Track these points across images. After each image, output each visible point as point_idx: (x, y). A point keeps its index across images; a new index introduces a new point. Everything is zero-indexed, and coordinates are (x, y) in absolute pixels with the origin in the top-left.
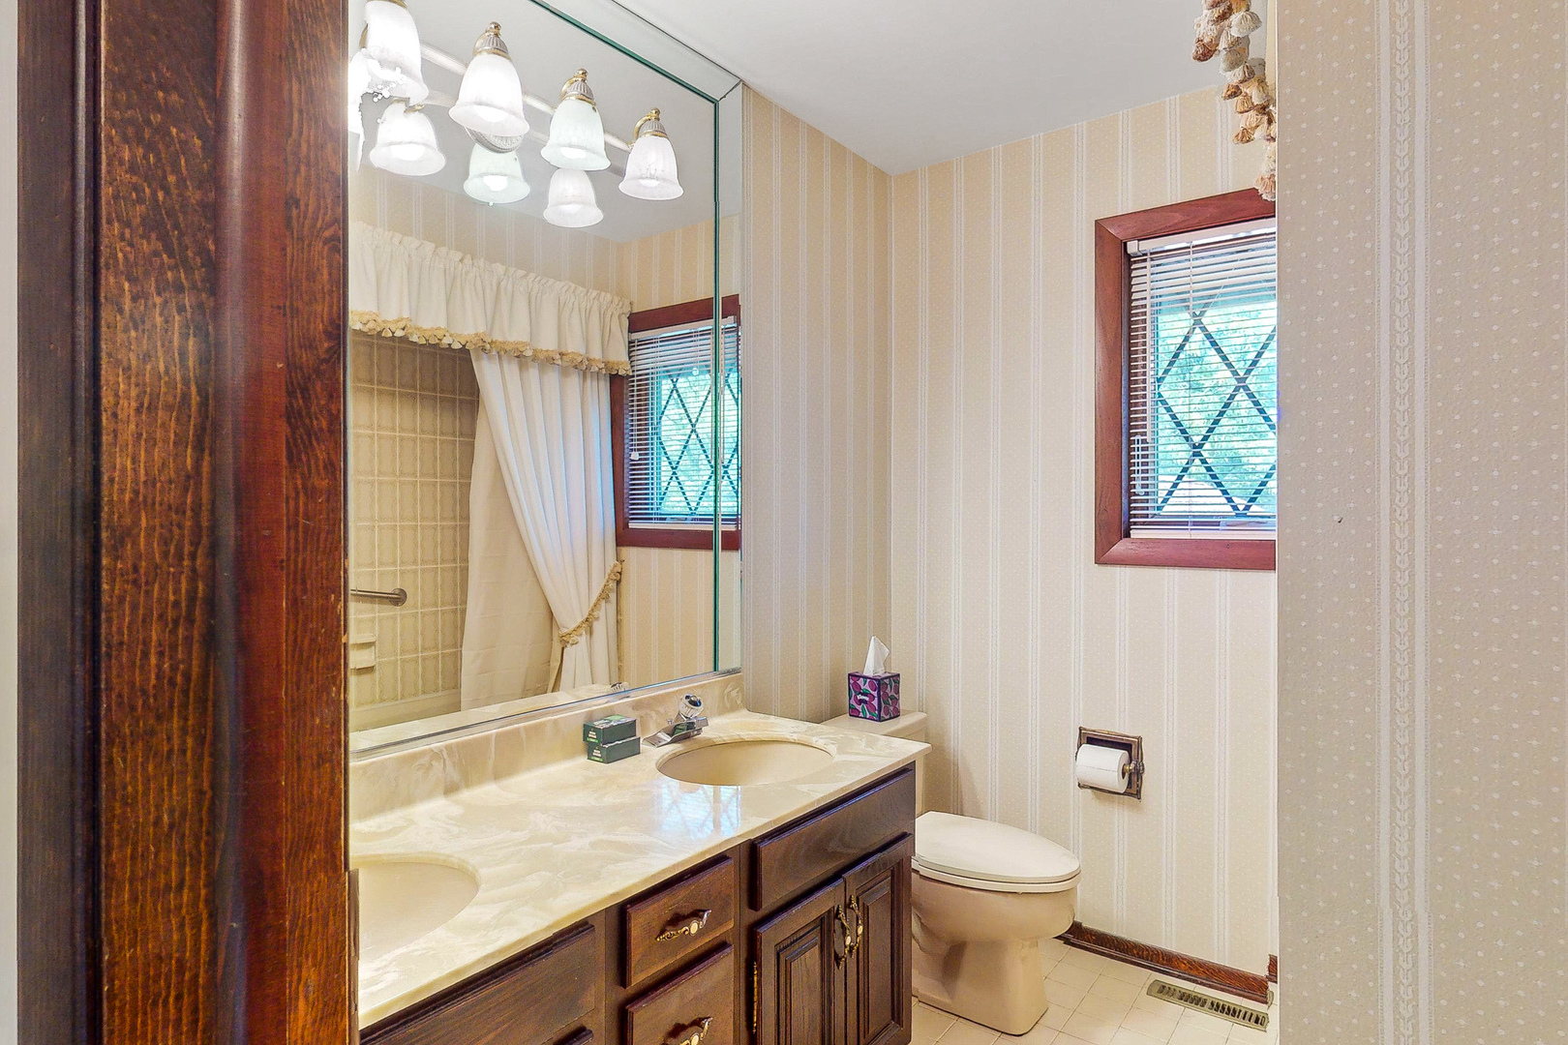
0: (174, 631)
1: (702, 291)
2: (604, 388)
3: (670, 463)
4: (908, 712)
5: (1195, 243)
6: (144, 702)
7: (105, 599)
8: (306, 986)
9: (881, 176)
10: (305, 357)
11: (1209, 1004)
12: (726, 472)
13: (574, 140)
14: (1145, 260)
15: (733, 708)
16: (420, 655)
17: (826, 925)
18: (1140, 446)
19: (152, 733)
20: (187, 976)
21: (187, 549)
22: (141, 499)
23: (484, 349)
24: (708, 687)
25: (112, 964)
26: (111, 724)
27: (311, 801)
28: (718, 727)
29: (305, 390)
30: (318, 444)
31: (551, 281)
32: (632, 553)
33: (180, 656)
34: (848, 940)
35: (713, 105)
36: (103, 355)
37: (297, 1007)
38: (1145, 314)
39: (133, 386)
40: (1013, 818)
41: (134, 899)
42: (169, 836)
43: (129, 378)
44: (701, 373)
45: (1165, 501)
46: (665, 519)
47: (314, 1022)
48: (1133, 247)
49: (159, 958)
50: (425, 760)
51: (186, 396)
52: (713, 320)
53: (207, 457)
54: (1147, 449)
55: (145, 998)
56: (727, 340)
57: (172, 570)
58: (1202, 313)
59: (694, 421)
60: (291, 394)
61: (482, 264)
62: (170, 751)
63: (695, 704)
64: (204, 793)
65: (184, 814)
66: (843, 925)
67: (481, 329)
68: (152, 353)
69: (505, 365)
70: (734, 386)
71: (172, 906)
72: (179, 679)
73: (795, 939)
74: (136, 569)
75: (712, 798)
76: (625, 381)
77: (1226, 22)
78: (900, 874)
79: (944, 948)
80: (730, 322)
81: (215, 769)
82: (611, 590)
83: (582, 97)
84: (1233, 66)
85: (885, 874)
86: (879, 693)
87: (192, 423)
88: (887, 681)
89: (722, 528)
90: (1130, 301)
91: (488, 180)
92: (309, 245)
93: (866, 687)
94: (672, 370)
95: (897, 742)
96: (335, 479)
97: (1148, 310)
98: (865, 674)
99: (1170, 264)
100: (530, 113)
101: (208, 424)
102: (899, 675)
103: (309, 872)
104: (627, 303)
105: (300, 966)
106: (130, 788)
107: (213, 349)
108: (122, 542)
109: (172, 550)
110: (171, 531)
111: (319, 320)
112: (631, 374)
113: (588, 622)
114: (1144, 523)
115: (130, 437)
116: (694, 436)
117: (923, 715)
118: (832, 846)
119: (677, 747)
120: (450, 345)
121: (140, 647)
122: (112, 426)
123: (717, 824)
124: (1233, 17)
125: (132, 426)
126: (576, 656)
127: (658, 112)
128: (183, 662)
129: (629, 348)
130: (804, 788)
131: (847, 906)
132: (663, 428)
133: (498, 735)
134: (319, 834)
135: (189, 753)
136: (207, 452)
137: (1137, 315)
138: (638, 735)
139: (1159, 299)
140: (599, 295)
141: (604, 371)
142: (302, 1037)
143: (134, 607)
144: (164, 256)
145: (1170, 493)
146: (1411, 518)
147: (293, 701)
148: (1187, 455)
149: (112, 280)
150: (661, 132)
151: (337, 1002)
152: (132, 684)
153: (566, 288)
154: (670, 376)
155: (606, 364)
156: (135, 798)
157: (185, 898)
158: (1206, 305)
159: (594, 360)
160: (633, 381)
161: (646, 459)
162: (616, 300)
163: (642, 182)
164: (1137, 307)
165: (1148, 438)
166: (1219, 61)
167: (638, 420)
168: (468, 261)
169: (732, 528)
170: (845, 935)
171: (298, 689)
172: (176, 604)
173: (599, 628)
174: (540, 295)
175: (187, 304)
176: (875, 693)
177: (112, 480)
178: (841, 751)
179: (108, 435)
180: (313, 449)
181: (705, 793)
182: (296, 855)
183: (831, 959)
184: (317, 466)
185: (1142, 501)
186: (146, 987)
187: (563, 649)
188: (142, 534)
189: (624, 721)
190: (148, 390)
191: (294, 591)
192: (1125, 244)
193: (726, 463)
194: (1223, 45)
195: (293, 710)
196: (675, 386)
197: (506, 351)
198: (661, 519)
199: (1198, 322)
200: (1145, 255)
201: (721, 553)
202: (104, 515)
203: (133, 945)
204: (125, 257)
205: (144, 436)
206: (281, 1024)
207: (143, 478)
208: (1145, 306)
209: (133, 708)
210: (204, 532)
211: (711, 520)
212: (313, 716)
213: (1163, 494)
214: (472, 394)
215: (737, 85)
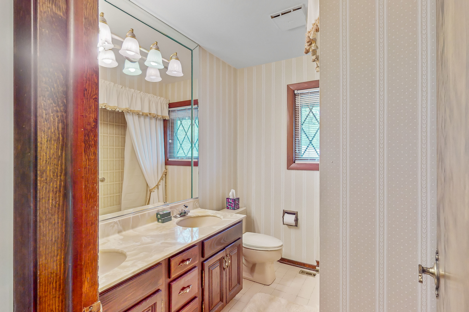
0: (56, 194)
1: (188, 98)
2: (162, 123)
3: (180, 143)
4: (241, 207)
5: (310, 92)
6: (48, 211)
7: (39, 187)
8: (87, 279)
9: (235, 70)
10: (88, 127)
11: (313, 274)
12: (195, 146)
13: (154, 60)
14: (299, 95)
15: (197, 208)
16: (109, 196)
17: (221, 261)
18: (298, 140)
19: (50, 218)
20: (58, 277)
21: (59, 174)
22: (48, 162)
23: (128, 112)
24: (190, 202)
25: (40, 275)
26: (40, 218)
27: (90, 234)
28: (192, 213)
29: (88, 135)
30: (92, 148)
31: (147, 94)
32: (169, 167)
33: (57, 200)
34: (227, 264)
35: (191, 51)
36: (38, 129)
37: (85, 283)
38: (298, 108)
39: (46, 136)
40: (267, 233)
41: (46, 259)
42: (54, 243)
43: (45, 134)
44: (188, 119)
45: (303, 154)
46: (178, 158)
47: (89, 287)
48: (296, 92)
49: (51, 273)
50: (112, 224)
51: (59, 138)
52: (191, 106)
53: (64, 152)
54: (299, 141)
55: (48, 282)
56: (195, 111)
57: (55, 179)
58: (312, 109)
59: (186, 132)
60: (85, 136)
61: (128, 89)
62: (55, 223)
63: (186, 207)
64: (63, 233)
65: (58, 238)
66: (225, 260)
67: (127, 107)
68: (50, 127)
69: (134, 117)
70: (197, 123)
71: (55, 260)
72: (57, 205)
73: (213, 265)
74: (46, 179)
75: (191, 231)
76: (168, 121)
77: (311, 46)
78: (240, 248)
79: (251, 266)
80: (196, 106)
81: (66, 226)
82: (164, 177)
83: (156, 49)
84: (313, 55)
85: (236, 248)
86: (234, 203)
87: (60, 144)
88: (236, 200)
89: (194, 160)
90: (295, 105)
91: (130, 69)
92: (89, 100)
93: (231, 201)
94: (181, 119)
95: (238, 215)
96: (96, 156)
97: (299, 107)
98: (230, 198)
99: (304, 96)
100: (142, 53)
101: (64, 144)
102: (239, 198)
103: (89, 251)
104: (168, 100)
105: (86, 274)
106: (45, 232)
107: (65, 126)
108: (43, 173)
109: (55, 174)
110: (55, 170)
111: (92, 118)
112: (169, 119)
113: (157, 186)
114: (298, 159)
115: (45, 148)
116: (186, 136)
117: (245, 208)
118: (222, 241)
119: (182, 218)
120: (118, 111)
121: (47, 198)
122: (40, 146)
123: (192, 238)
124: (312, 45)
125: (46, 145)
126: (154, 195)
127: (176, 53)
128: (58, 201)
129: (169, 112)
130: (214, 227)
131: (227, 256)
132: (178, 134)
133: (133, 217)
134: (92, 242)
135: (59, 223)
136: (64, 151)
137: (297, 108)
138: (171, 216)
139: (302, 105)
140: (160, 98)
141: (162, 119)
142: (86, 291)
143: (46, 189)
144: (54, 104)
145: (305, 152)
146: (346, 162)
147: (85, 210)
148: (309, 143)
149: (40, 111)
150: (177, 59)
151: (95, 282)
152: (45, 207)
153: (151, 96)
154: (180, 120)
155: (162, 116)
156: (46, 235)
157: (58, 258)
158: (313, 107)
159: (159, 115)
160: (170, 121)
161: (173, 142)
162: (165, 99)
163: (173, 72)
164: (297, 107)
165: (299, 139)
166: (310, 54)
167: (171, 132)
168: (124, 88)
169: (196, 160)
170: (226, 263)
171: (86, 207)
172: (56, 187)
173: (160, 187)
174: (144, 98)
175: (59, 115)
176: (233, 203)
177: (40, 159)
178: (224, 218)
179: (40, 148)
180: (90, 149)
181: (189, 230)
182: (86, 247)
183: (222, 269)
184: (91, 154)
185: (298, 154)
186: (48, 280)
187: (150, 193)
188: (48, 171)
189: (167, 212)
190: (49, 136)
191: (86, 184)
192: (294, 91)
193: (195, 143)
194: (311, 51)
195: (85, 212)
196: (181, 123)
197: (134, 113)
198: (177, 158)
199: (311, 110)
200: (299, 94)
201: (193, 167)
202: (38, 167)
203: (45, 270)
204: (44, 105)
205: (48, 147)
206: (81, 288)
207: (48, 158)
208: (299, 106)
209: (46, 213)
210: (63, 170)
211: (191, 158)
212: (90, 214)
213: (303, 152)
214: (124, 124)
215: (197, 46)
